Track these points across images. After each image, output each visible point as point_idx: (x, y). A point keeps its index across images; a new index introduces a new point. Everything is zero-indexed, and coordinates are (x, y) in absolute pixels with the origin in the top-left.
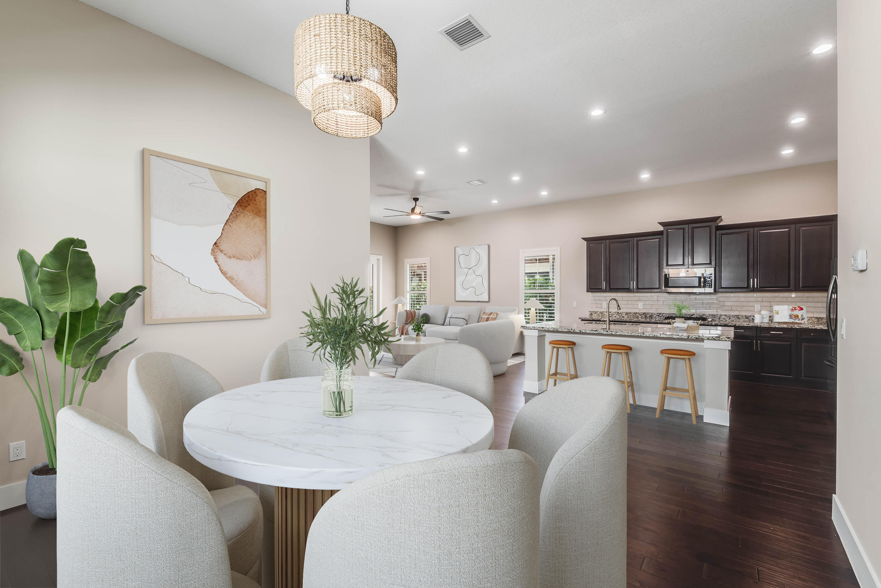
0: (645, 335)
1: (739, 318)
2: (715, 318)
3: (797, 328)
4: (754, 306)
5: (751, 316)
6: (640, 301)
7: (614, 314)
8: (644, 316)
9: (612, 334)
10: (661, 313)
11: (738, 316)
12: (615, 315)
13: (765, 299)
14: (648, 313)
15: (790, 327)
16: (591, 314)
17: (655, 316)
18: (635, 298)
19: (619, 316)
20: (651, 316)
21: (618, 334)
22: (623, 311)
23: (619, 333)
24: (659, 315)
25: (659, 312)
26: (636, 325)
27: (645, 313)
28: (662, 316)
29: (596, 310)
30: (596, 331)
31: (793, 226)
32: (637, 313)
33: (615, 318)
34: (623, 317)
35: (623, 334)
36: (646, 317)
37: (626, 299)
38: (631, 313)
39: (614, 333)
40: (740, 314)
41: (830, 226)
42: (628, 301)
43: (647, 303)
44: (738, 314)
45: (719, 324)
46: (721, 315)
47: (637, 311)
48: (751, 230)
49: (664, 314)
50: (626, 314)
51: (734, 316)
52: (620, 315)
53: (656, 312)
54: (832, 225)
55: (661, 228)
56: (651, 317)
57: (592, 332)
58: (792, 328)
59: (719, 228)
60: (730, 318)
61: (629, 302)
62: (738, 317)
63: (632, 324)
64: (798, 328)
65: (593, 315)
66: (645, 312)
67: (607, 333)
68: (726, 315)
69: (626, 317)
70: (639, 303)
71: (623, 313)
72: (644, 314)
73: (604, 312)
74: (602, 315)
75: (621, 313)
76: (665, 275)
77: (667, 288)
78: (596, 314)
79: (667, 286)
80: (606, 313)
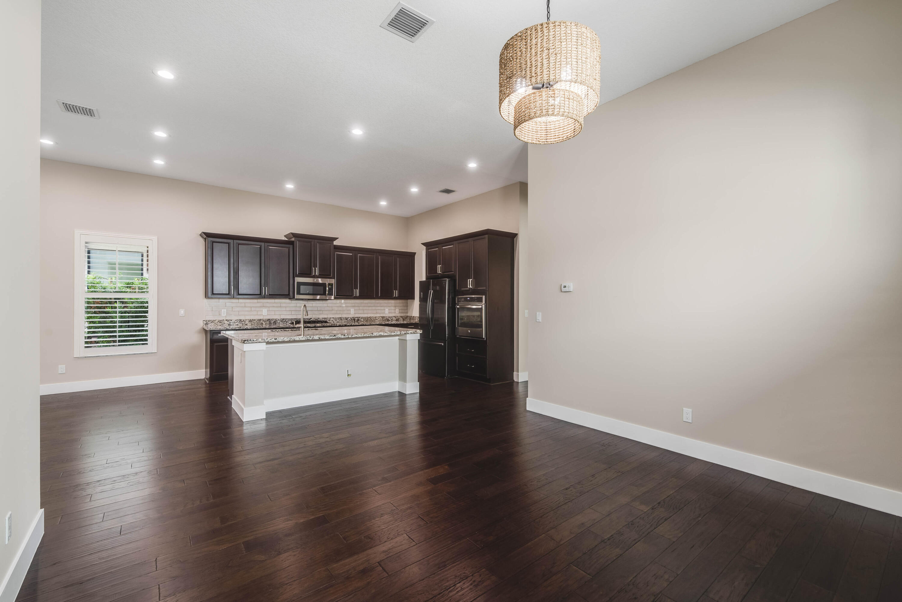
0: (373, 335)
1: (341, 320)
4: (350, 310)
5: (349, 318)
6: (263, 308)
7: (236, 321)
8: (268, 322)
9: (348, 337)
12: (237, 323)
14: (272, 319)
16: (207, 324)
17: (279, 321)
18: (259, 305)
19: (241, 324)
21: (353, 336)
22: (246, 319)
23: (355, 336)
24: (283, 320)
25: (282, 318)
26: (312, 330)
27: (269, 319)
28: (285, 321)
29: (212, 319)
30: (335, 336)
32: (261, 320)
33: (237, 326)
34: (247, 325)
35: (358, 336)
36: (270, 323)
37: (249, 305)
38: (254, 320)
39: (350, 336)
42: (251, 307)
43: (271, 309)
44: (341, 317)
45: (341, 325)
46: (330, 318)
47: (261, 318)
49: (287, 319)
50: (249, 322)
51: (339, 318)
52: (243, 322)
56: (275, 322)
57: (331, 337)
60: (336, 320)
61: (253, 309)
62: (341, 318)
63: (308, 329)
65: (209, 325)
67: (344, 337)
68: (333, 318)
69: (249, 324)
70: (263, 310)
71: (246, 320)
72: (268, 321)
73: (223, 320)
74: (220, 324)
75: (244, 320)
76: (297, 282)
77: (299, 295)
78: (213, 323)
79: (299, 293)
80: (226, 322)
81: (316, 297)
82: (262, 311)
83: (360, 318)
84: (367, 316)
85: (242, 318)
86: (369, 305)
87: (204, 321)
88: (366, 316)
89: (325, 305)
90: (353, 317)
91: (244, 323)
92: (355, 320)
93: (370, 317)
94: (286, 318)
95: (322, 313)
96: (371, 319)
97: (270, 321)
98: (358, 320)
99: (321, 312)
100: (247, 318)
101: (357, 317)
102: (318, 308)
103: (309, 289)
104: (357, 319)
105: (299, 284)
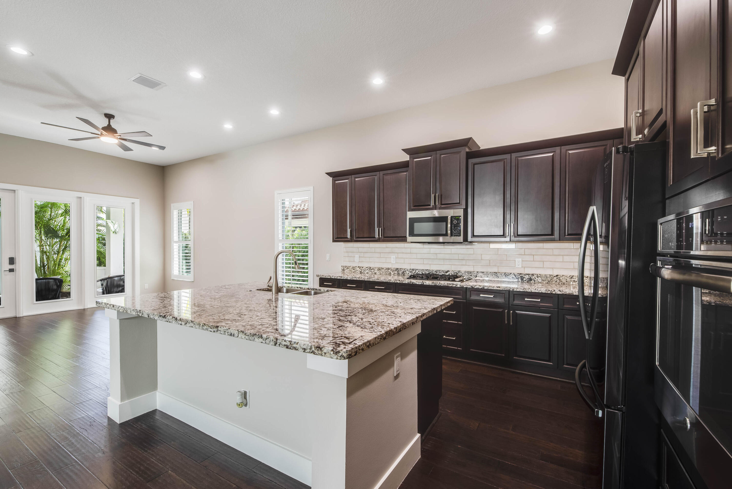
2: (471, 275)
3: (558, 294)
6: (393, 254)
7: (366, 269)
8: (396, 272)
10: (414, 268)
11: (496, 273)
12: (367, 271)
13: (527, 252)
14: (400, 269)
15: (549, 292)
18: (387, 250)
19: (371, 272)
20: (404, 272)
27: (398, 269)
29: (348, 265)
31: (558, 149)
32: (389, 269)
34: (376, 273)
36: (398, 274)
37: (378, 250)
38: (383, 269)
40: (499, 272)
41: (604, 147)
42: (380, 253)
43: (400, 255)
44: (497, 271)
46: (478, 272)
47: (389, 266)
48: (507, 156)
50: (378, 270)
52: (372, 271)
53: (409, 268)
54: (607, 145)
55: (406, 158)
58: (552, 294)
59: (470, 155)
61: (382, 255)
64: (560, 294)
65: (345, 271)
66: (397, 267)
68: (483, 272)
69: (378, 273)
71: (375, 268)
72: (396, 270)
73: (356, 267)
74: (354, 271)
75: (373, 268)
76: (410, 218)
77: (413, 236)
78: (348, 269)
79: (412, 234)
80: (358, 269)
81: (438, 239)
82: (391, 258)
83: (535, 276)
84: (551, 273)
85: (372, 266)
86: (556, 252)
87: (342, 267)
88: (549, 272)
89: (471, 251)
90: (521, 274)
91: (374, 272)
92: (524, 279)
93: (557, 276)
94: (416, 268)
95: (465, 264)
96: (560, 280)
97: (398, 271)
98: (531, 279)
99: (464, 262)
100: (376, 266)
101: (528, 274)
102: (460, 255)
103: (428, 227)
104: (527, 277)
105: (413, 221)
